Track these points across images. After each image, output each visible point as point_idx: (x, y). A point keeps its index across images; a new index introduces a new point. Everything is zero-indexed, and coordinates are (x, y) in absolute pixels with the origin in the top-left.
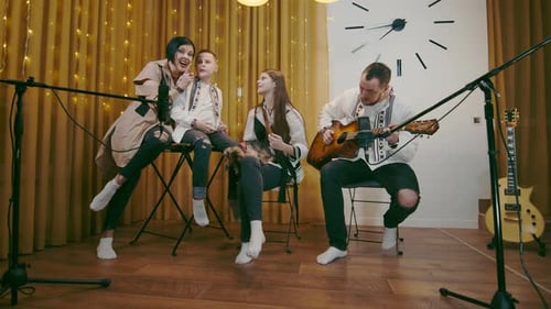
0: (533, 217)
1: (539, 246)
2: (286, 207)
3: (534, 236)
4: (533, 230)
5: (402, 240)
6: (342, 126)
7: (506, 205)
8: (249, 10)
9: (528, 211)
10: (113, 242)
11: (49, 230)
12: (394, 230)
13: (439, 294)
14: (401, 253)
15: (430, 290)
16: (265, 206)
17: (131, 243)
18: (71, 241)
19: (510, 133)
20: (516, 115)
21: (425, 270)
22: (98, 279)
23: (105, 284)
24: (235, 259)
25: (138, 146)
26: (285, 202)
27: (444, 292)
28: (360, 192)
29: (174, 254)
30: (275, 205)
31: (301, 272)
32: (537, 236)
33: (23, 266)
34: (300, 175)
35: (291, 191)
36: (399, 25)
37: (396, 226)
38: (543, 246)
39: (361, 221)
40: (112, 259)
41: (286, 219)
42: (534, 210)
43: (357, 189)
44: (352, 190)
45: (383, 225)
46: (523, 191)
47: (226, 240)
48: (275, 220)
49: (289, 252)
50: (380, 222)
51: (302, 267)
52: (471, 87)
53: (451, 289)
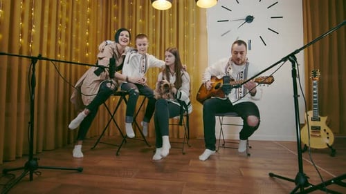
0: (328, 133)
1: (331, 151)
2: (182, 128)
3: (328, 145)
4: (327, 141)
5: (250, 147)
6: (217, 80)
7: (312, 127)
8: (159, 13)
9: (325, 130)
10: (82, 148)
11: (45, 141)
12: (246, 141)
13: (269, 176)
14: (249, 155)
15: (264, 174)
16: (170, 127)
17: (92, 149)
18: (57, 148)
19: (314, 84)
20: (318, 74)
21: (262, 164)
22: (76, 168)
23: (80, 170)
24: (152, 157)
25: (97, 92)
26: (181, 125)
27: (271, 175)
28: (226, 119)
29: (117, 155)
30: (176, 127)
31: (190, 164)
32: (330, 145)
33: (36, 159)
34: (190, 109)
35: (185, 118)
36: (249, 19)
37: (247, 139)
38: (334, 151)
39: (226, 136)
40: (81, 158)
41: (182, 135)
42: (328, 130)
43: (224, 117)
44: (221, 117)
45: (239, 139)
46: (322, 118)
47: (147, 147)
48: (176, 136)
49: (184, 154)
50: (237, 137)
51: (191, 162)
52: (285, 60)
53: (275, 173)
